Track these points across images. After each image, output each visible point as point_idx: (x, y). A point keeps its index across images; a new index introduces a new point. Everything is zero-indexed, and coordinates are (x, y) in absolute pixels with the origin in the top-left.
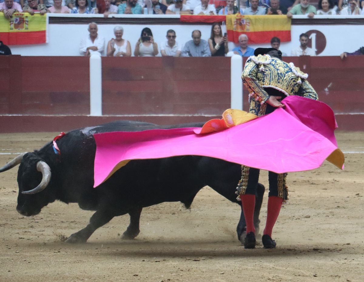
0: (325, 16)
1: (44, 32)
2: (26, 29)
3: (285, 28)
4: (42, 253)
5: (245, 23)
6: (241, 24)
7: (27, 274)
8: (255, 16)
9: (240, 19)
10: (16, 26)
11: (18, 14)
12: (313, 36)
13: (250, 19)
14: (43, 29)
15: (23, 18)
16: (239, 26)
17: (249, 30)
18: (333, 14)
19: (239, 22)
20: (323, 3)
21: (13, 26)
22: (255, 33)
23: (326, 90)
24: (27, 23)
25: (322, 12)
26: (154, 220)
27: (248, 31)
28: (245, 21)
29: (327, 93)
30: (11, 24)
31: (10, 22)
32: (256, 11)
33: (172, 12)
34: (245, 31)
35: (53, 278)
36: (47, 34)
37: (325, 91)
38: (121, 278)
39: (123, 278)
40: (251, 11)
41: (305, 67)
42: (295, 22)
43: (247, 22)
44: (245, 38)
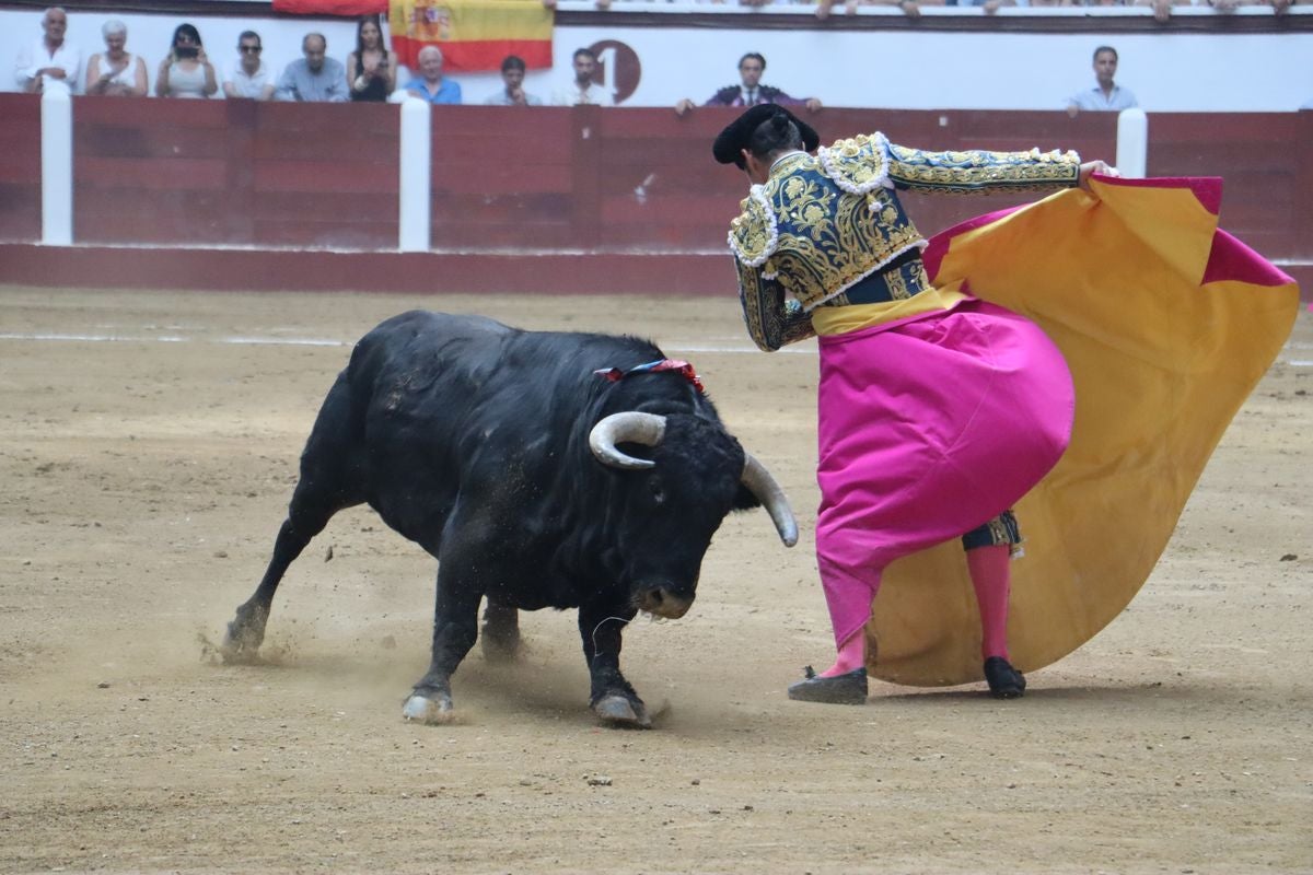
3: (538, 34)
5: (436, 19)
6: (426, 21)
9: (424, 9)
12: (608, 57)
13: (451, 10)
16: (421, 27)
17: (446, 36)
19: (421, 15)
22: (462, 44)
23: (640, 191)
26: (201, 509)
27: (443, 39)
28: (437, 14)
29: (642, 200)
34: (437, 37)
37: (636, 195)
41: (586, 134)
42: (563, 19)
43: (443, 18)
44: (436, 54)
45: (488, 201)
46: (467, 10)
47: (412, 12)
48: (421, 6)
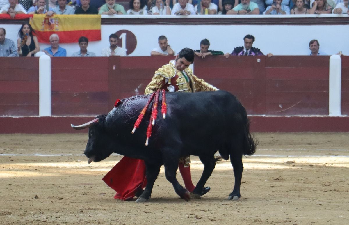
0: (136, 15)
5: (54, 23)
6: (49, 24)
8: (63, 15)
9: (48, 19)
12: (123, 36)
13: (59, 19)
16: (47, 26)
17: (58, 29)
18: (145, 14)
19: (47, 21)
20: (135, 3)
22: (65, 33)
23: (137, 90)
25: (133, 12)
27: (57, 31)
28: (54, 21)
29: (137, 94)
32: (65, 10)
34: (54, 30)
37: (135, 92)
40: (60, 11)
41: (114, 68)
42: (105, 22)
43: (57, 22)
44: (56, 37)
45: (75, 96)
46: (66, 18)
47: (44, 20)
48: (47, 17)
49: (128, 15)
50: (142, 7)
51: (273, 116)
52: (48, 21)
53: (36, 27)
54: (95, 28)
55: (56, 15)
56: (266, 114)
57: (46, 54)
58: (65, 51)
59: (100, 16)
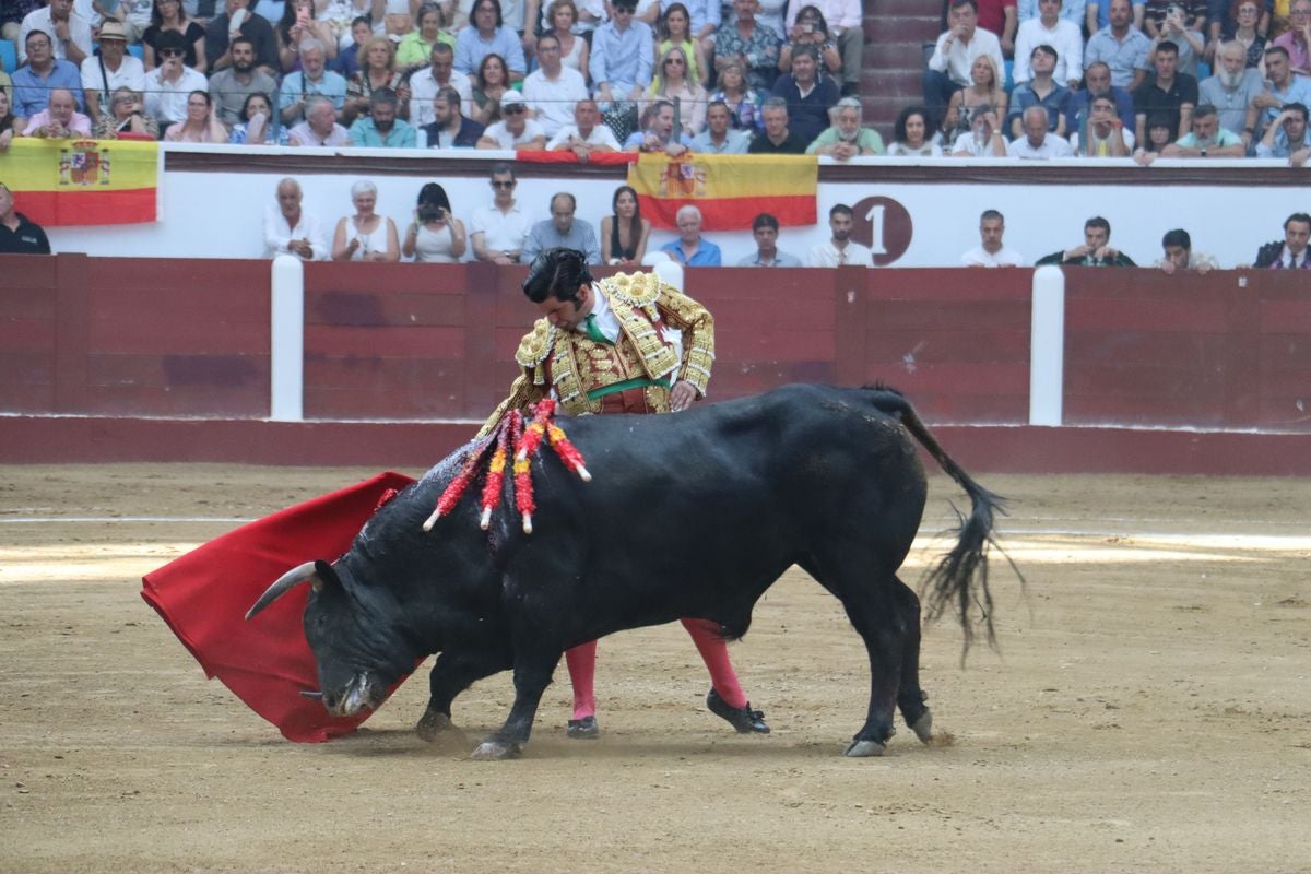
0: (913, 158)
1: (152, 192)
2: (103, 183)
4: (90, 796)
6: (681, 178)
7: (39, 854)
8: (719, 156)
9: (678, 164)
10: (78, 175)
11: (81, 143)
12: (877, 214)
13: (708, 166)
14: (148, 184)
15: (96, 155)
16: (675, 183)
17: (703, 194)
18: (935, 156)
19: (675, 171)
20: (911, 125)
21: (67, 175)
22: (720, 202)
23: (909, 359)
24: (105, 166)
27: (701, 197)
28: (693, 170)
29: (911, 369)
30: (62, 170)
31: (61, 163)
32: (723, 144)
33: (495, 144)
34: (694, 195)
35: (109, 865)
36: (160, 197)
37: (905, 363)
38: (291, 869)
39: (297, 868)
40: (711, 144)
41: (851, 297)
42: (828, 174)
43: (699, 173)
44: (695, 216)
45: (745, 371)
46: (725, 165)
47: (666, 169)
48: (675, 161)
49: (892, 157)
50: (928, 136)
51: (1279, 433)
52: (676, 173)
53: (646, 186)
54: (800, 190)
55: (700, 155)
56: (1260, 428)
57: (672, 259)
58: (716, 251)
59: (817, 160)
